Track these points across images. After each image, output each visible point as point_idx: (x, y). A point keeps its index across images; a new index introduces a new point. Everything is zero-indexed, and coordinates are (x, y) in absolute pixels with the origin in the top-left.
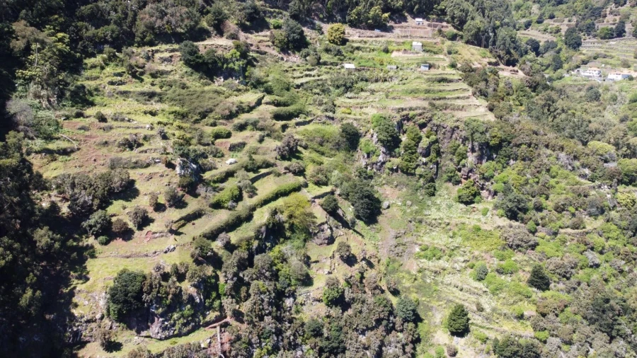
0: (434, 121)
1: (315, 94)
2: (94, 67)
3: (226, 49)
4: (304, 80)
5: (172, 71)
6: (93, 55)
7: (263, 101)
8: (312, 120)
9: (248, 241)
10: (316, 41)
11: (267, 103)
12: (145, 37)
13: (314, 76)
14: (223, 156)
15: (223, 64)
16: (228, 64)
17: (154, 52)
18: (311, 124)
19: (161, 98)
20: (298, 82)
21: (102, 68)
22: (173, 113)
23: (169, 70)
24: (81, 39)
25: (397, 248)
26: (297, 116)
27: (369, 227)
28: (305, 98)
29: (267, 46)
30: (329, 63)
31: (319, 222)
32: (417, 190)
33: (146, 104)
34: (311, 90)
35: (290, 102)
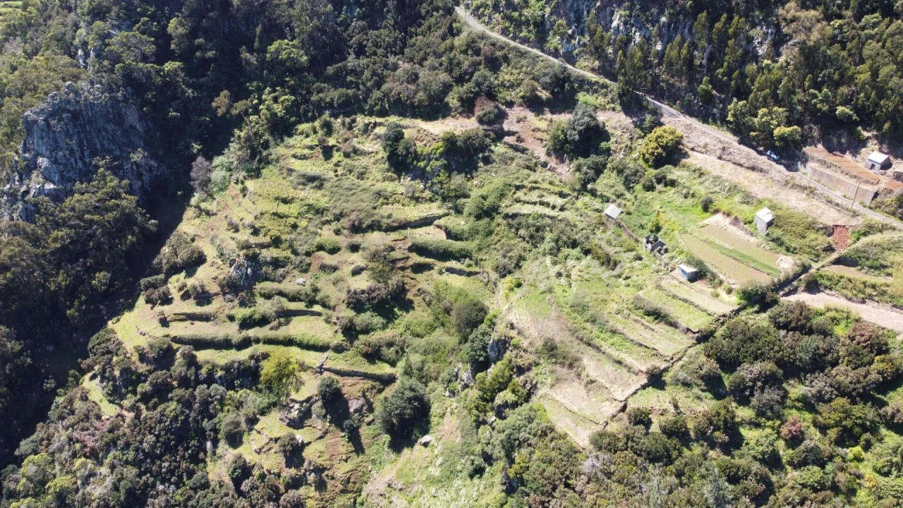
0: (531, 374)
1: (520, 237)
2: (301, 133)
3: (434, 139)
4: (526, 209)
5: (372, 153)
6: (313, 119)
7: (436, 222)
8: (476, 273)
9: (214, 366)
10: (621, 149)
11: (439, 227)
12: (376, 104)
13: (554, 207)
14: (306, 271)
15: (413, 161)
16: (418, 161)
17: (375, 125)
18: (473, 277)
19: (322, 185)
20: (517, 208)
21: (307, 136)
22: (308, 205)
23: (371, 150)
24: (307, 101)
25: (381, 498)
26: (458, 259)
27: (386, 448)
28: (497, 238)
29: (538, 139)
30: (599, 193)
31: (294, 396)
32: (467, 453)
33: (295, 188)
34: (517, 230)
35: (466, 235)
